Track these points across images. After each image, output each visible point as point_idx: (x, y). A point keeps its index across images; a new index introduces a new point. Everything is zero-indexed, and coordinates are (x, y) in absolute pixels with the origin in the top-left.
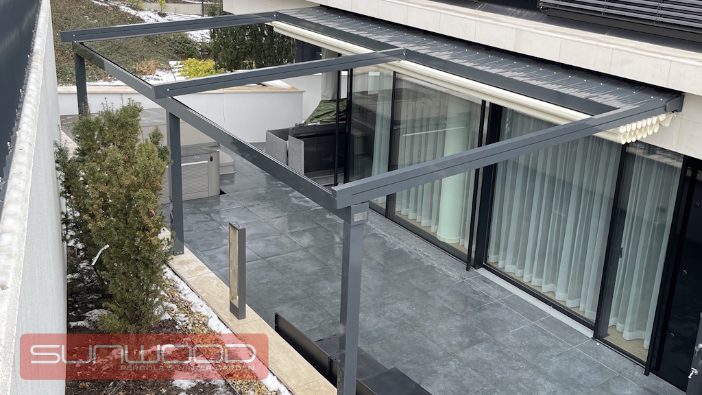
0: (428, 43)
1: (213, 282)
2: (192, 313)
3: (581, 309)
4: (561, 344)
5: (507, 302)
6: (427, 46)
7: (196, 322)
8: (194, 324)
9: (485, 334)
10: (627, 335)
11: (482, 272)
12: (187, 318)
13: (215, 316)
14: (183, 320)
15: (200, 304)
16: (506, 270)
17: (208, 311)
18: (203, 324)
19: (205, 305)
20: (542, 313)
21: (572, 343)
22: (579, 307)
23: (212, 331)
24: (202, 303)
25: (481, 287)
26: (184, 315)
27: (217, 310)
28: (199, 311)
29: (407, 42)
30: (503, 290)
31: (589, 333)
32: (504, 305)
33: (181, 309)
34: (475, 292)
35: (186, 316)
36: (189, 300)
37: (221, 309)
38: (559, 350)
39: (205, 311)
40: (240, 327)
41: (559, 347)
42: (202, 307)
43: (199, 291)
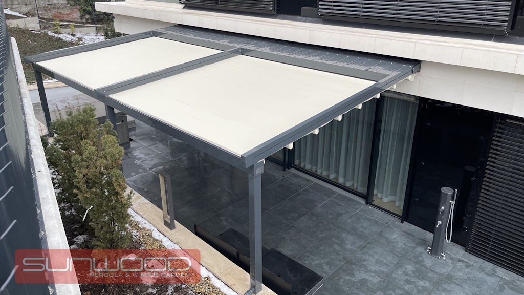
0: (253, 43)
1: (149, 206)
2: (140, 229)
3: (355, 187)
4: (349, 210)
5: (312, 188)
6: (252, 44)
7: (144, 234)
8: (143, 236)
9: (305, 210)
10: (385, 200)
11: (292, 170)
12: (138, 233)
13: (156, 229)
14: (136, 234)
15: (144, 222)
16: (306, 168)
17: (150, 226)
18: (149, 235)
19: (147, 222)
20: (334, 192)
21: (355, 209)
22: (353, 185)
23: (156, 240)
24: (145, 221)
25: (295, 180)
26: (135, 231)
27: (156, 225)
28: (144, 227)
29: (240, 43)
30: (308, 181)
31: (363, 201)
32: (311, 190)
33: (133, 227)
34: (292, 184)
35: (137, 232)
36: (136, 220)
37: (159, 224)
38: (349, 214)
39: (148, 226)
40: (174, 235)
41: (349, 212)
42: (145, 224)
43: (141, 213)
